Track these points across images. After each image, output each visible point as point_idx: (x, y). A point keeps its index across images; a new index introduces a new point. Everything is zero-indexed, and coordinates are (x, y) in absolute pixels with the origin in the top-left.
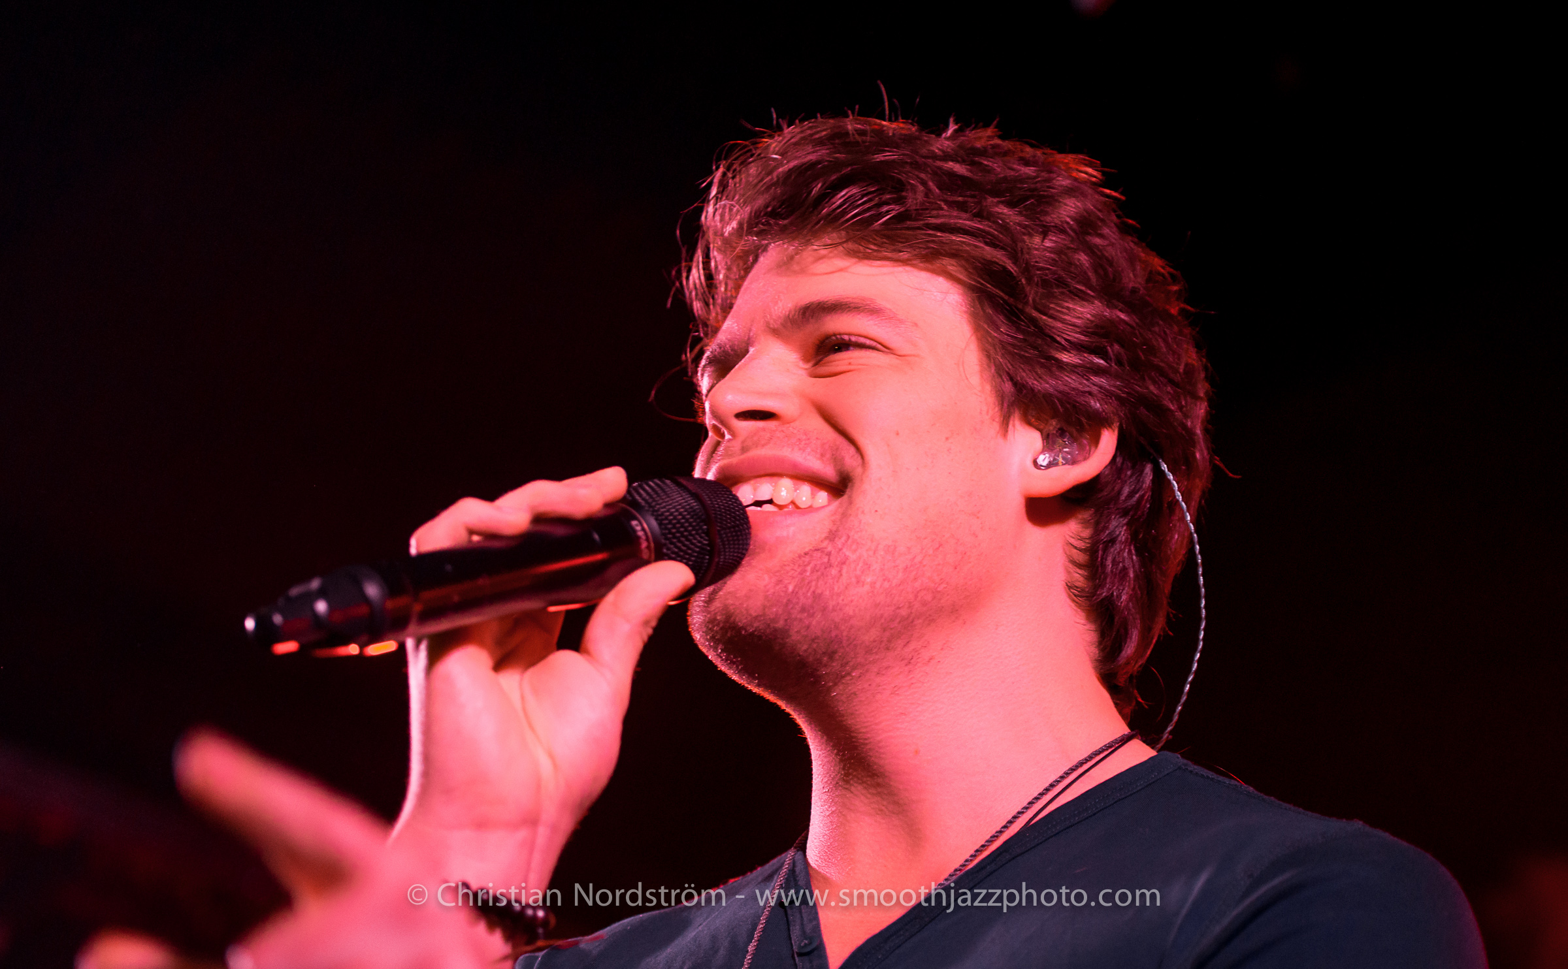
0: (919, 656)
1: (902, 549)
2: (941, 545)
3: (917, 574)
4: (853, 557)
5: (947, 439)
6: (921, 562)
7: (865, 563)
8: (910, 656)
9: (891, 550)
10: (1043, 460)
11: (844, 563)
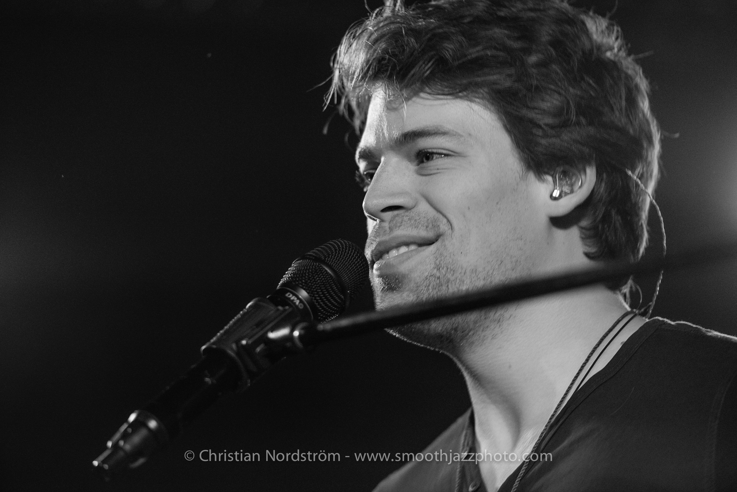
0: (504, 317)
1: (480, 269)
2: (502, 262)
3: (491, 280)
4: (452, 278)
5: (497, 203)
6: (492, 274)
7: (460, 280)
8: (499, 318)
9: (474, 271)
10: (556, 193)
11: (448, 282)
